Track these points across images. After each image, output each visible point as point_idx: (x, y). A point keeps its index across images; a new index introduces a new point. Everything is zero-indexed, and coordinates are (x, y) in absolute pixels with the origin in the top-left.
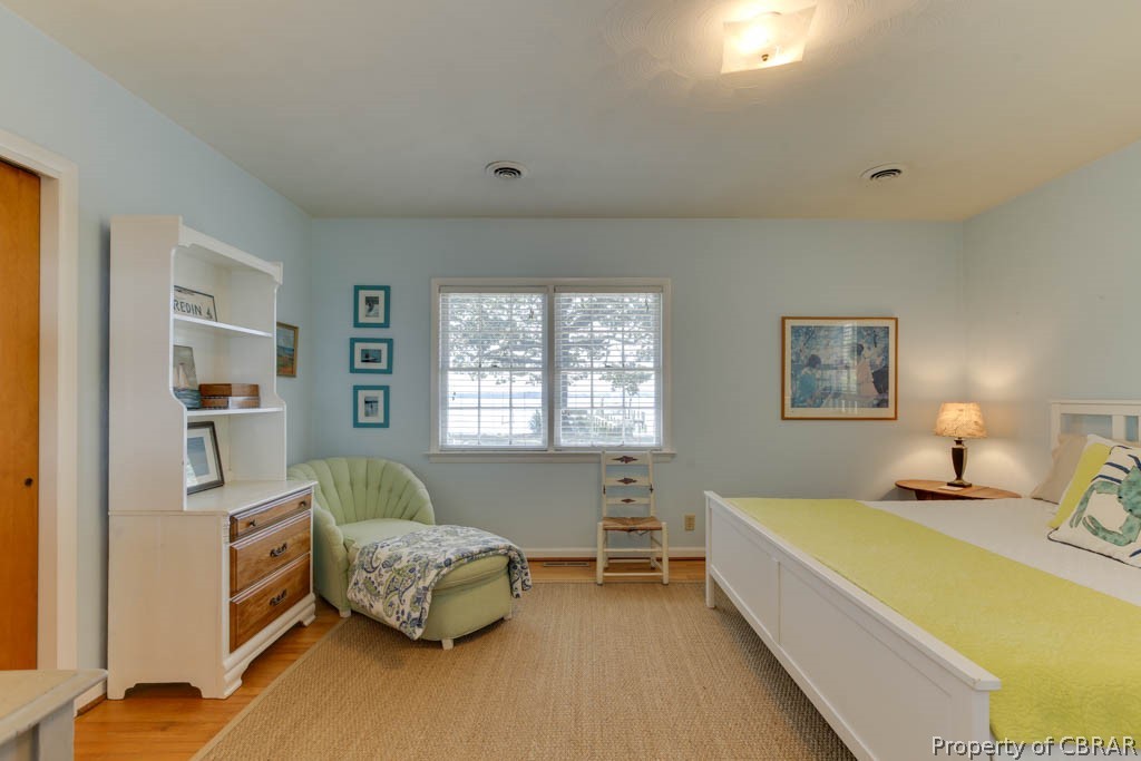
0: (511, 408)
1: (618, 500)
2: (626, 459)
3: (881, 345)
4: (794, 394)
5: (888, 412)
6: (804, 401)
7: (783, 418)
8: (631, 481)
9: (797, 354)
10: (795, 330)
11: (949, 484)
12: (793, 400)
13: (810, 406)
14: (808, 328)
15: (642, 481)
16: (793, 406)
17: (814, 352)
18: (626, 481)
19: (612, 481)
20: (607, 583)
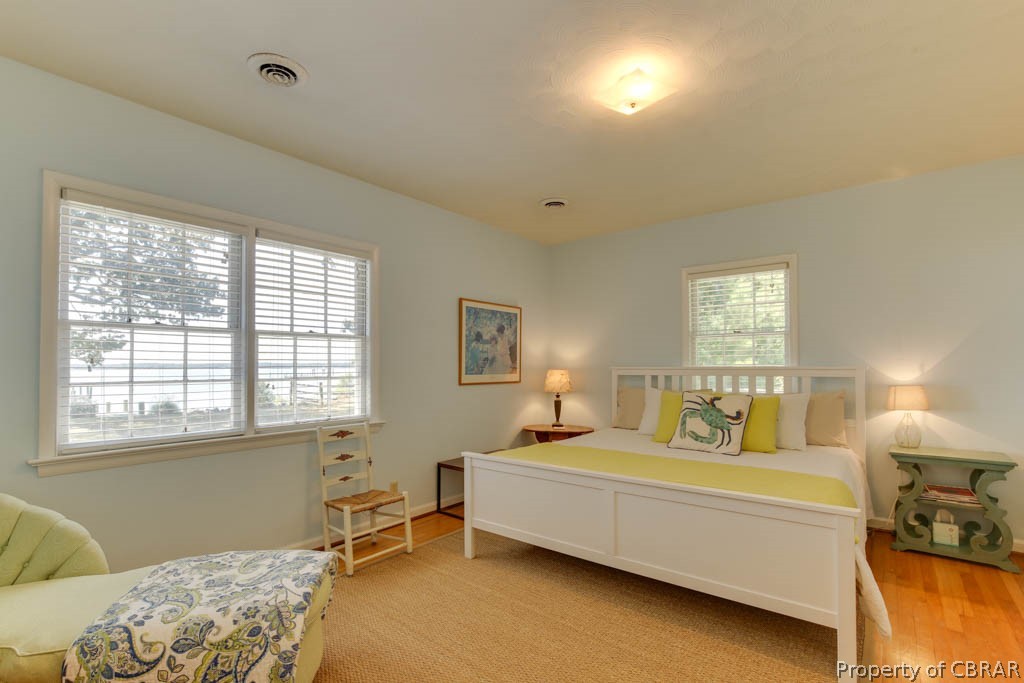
0: (186, 381)
1: (336, 480)
2: (342, 434)
3: (513, 327)
4: (467, 363)
5: (515, 377)
6: (473, 370)
7: (460, 384)
8: (348, 457)
9: (469, 330)
10: (469, 309)
11: (553, 426)
12: (466, 368)
13: (476, 374)
14: (475, 309)
15: (359, 455)
16: (466, 374)
17: (479, 330)
18: (343, 457)
19: (329, 459)
20: (359, 571)
